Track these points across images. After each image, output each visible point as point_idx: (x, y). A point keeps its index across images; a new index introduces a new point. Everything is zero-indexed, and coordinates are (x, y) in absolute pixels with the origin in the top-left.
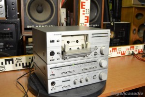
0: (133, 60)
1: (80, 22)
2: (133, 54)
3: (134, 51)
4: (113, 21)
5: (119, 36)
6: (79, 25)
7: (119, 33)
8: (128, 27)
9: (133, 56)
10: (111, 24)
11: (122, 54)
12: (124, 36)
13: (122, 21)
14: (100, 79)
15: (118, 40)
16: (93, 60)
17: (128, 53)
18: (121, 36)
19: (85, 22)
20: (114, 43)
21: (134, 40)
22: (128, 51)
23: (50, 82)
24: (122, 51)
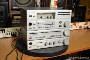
0: (87, 32)
1: (51, 5)
2: (87, 28)
3: (88, 26)
4: (74, 5)
5: (78, 16)
7: (78, 13)
8: (84, 9)
9: (87, 29)
10: (72, 7)
11: (79, 28)
12: (81, 15)
13: (80, 5)
15: (77, 18)
17: (84, 27)
18: (79, 16)
20: (74, 20)
21: (88, 18)
24: (80, 25)
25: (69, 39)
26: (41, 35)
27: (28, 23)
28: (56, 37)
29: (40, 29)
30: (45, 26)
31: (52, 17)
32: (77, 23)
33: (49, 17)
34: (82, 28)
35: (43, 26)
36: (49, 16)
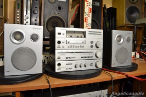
14: (96, 67)
23: (57, 63)
29: (70, 48)
30: (75, 45)
31: (83, 36)
35: (72, 45)
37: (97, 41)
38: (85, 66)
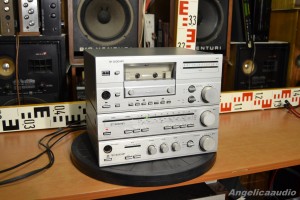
2: (287, 106)
3: (290, 100)
6: (175, 46)
11: (263, 106)
14: (202, 148)
16: (186, 110)
17: (277, 104)
19: (188, 41)
22: (277, 99)
23: (102, 145)
24: (265, 99)
25: (216, 137)
26: (136, 125)
27: (99, 91)
28: (179, 130)
29: (134, 107)
30: (147, 100)
31: (169, 75)
32: (255, 93)
33: (160, 75)
34: (273, 107)
35: (141, 100)
36: (160, 71)
37: (204, 84)
38: (173, 149)
